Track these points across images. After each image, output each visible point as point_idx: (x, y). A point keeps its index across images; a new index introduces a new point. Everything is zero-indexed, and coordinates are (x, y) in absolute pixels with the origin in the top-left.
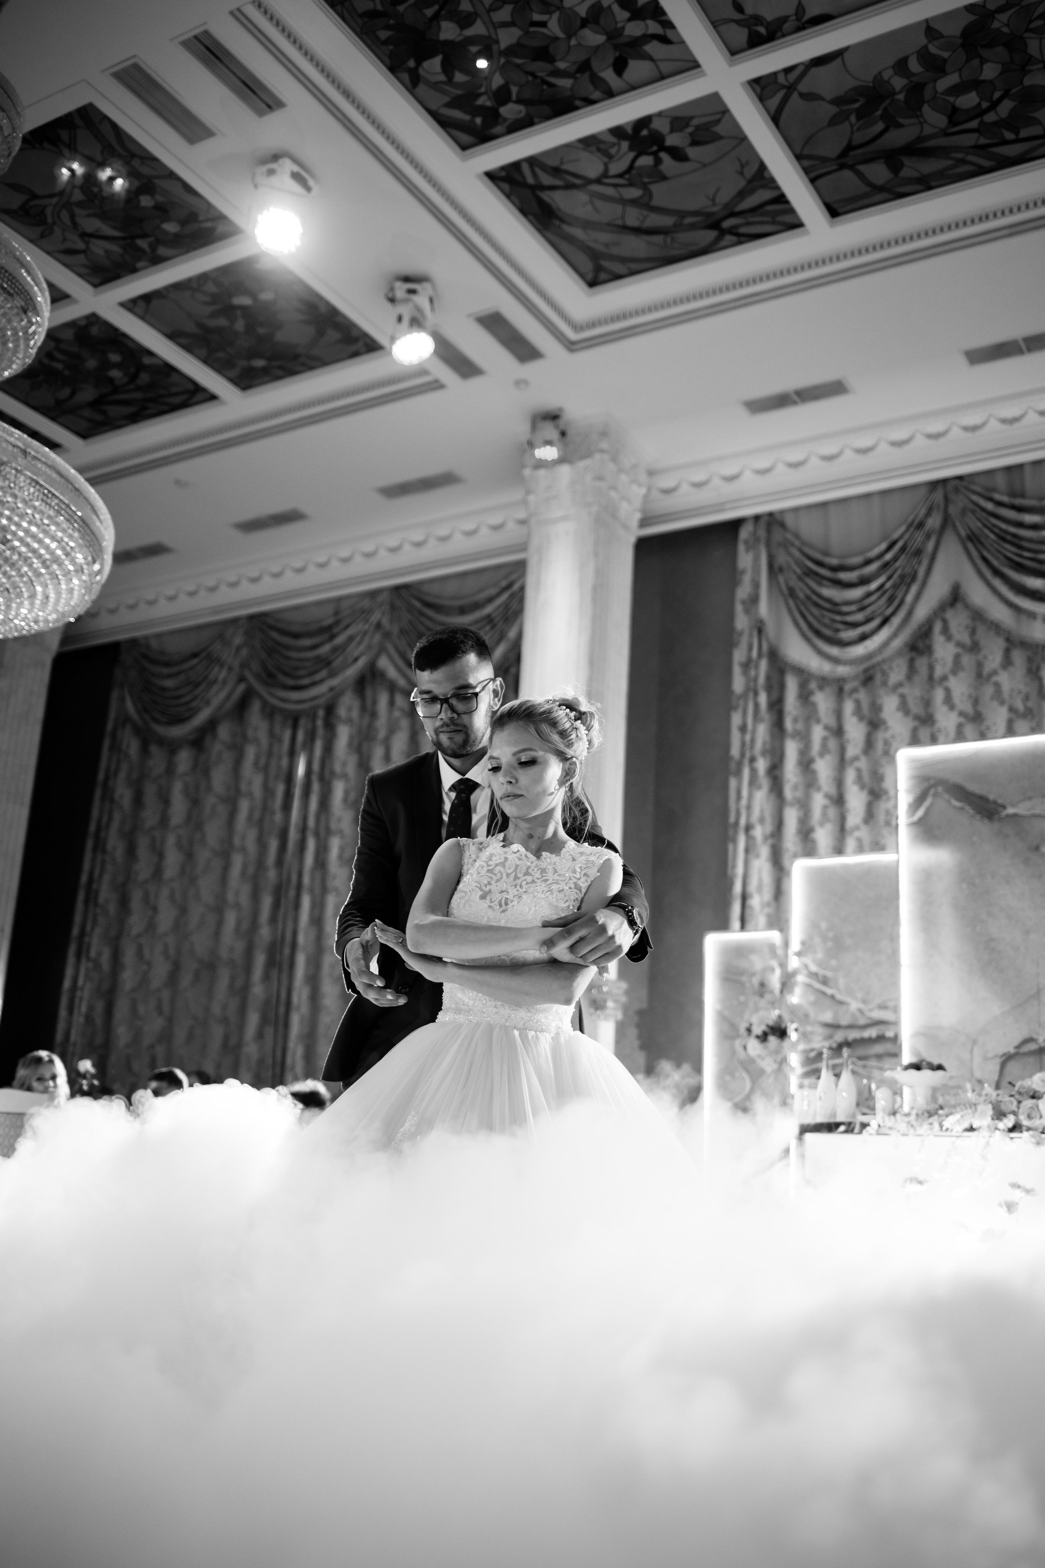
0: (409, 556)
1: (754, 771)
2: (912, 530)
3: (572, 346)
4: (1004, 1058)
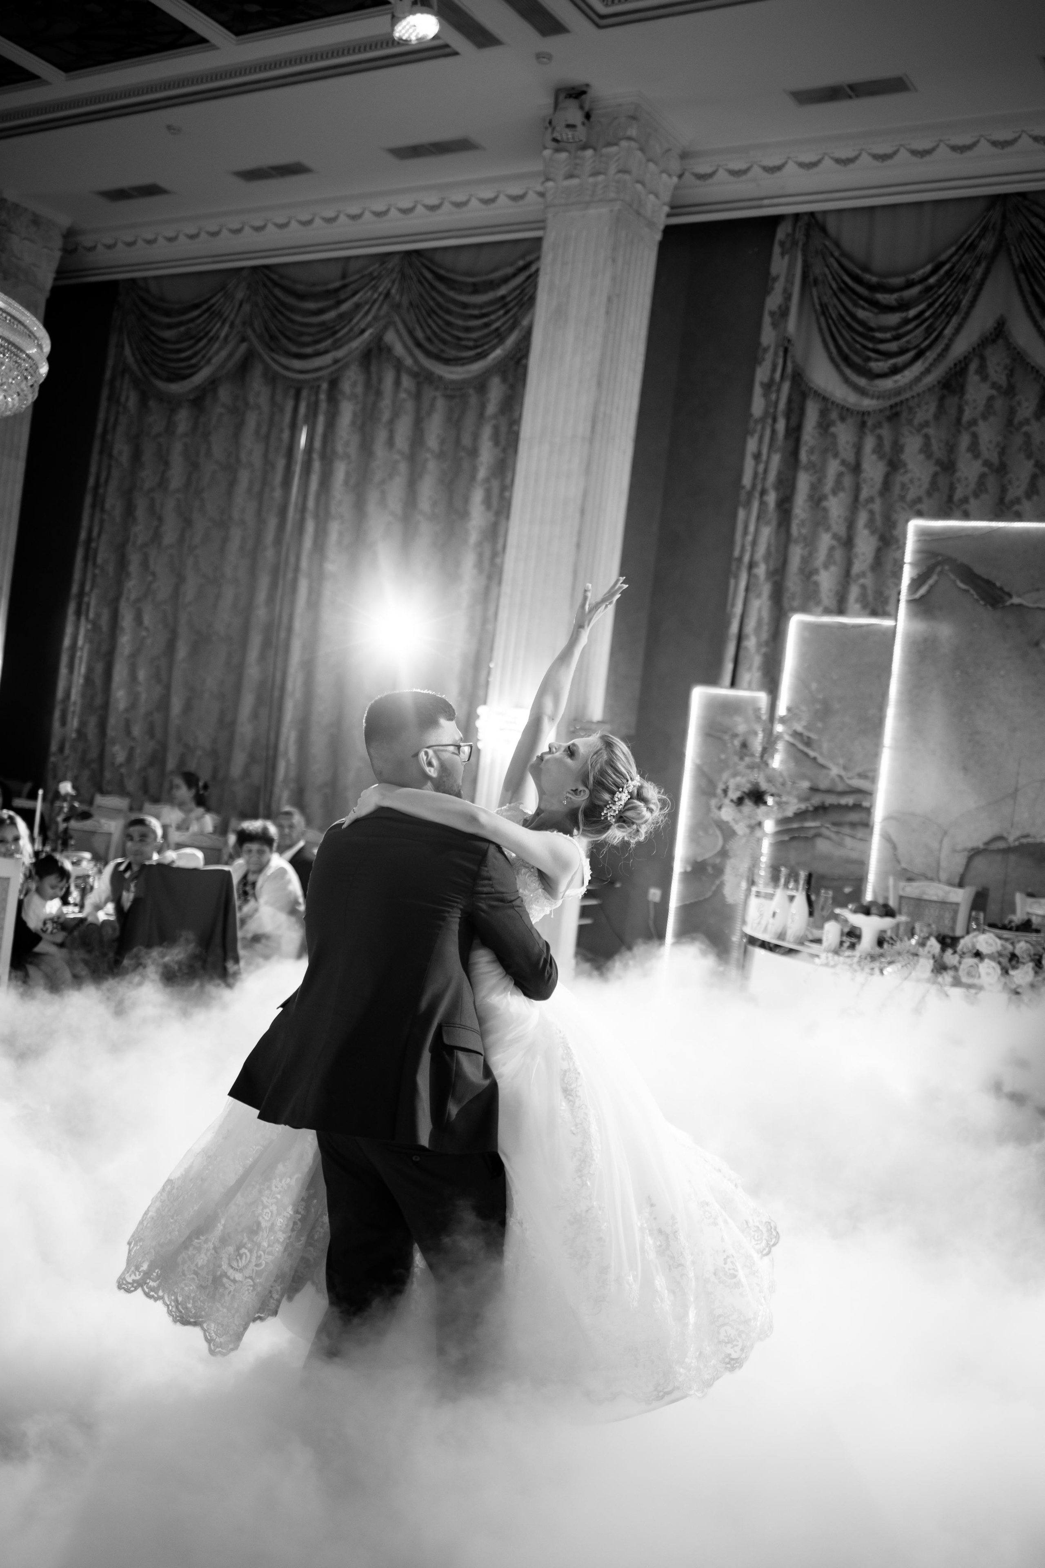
0: (421, 221)
1: (763, 503)
2: (961, 252)
3: (600, 21)
4: (972, 853)
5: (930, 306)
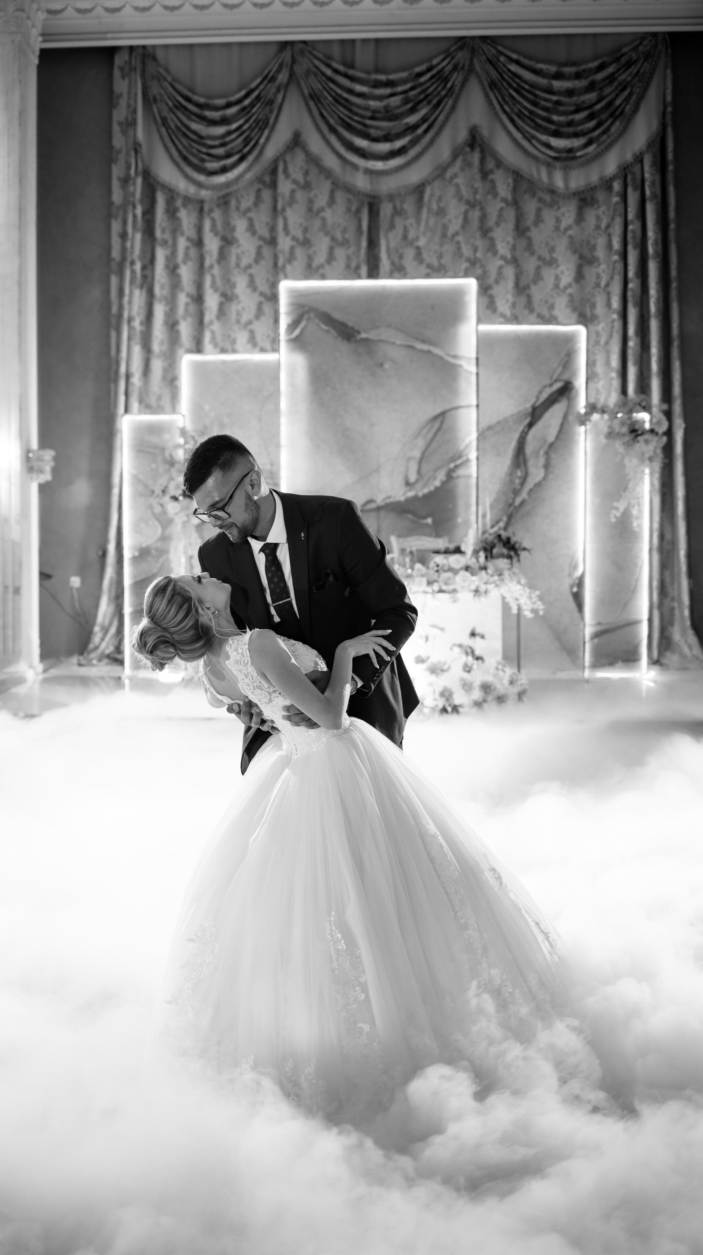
2: (265, 82)
5: (247, 121)
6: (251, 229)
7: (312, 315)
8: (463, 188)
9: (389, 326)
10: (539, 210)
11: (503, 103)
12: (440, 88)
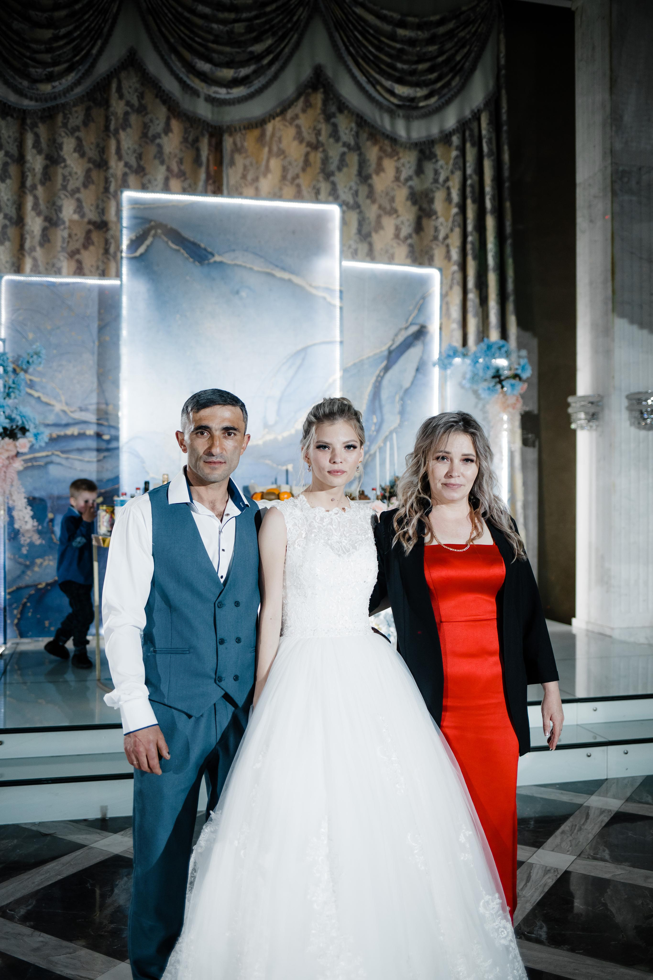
6: (80, 149)
7: (159, 231)
8: (303, 129)
9: (246, 250)
10: (380, 159)
11: (348, 44)
12: (285, 21)
